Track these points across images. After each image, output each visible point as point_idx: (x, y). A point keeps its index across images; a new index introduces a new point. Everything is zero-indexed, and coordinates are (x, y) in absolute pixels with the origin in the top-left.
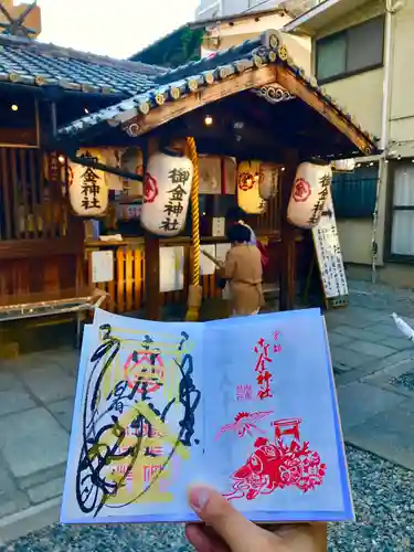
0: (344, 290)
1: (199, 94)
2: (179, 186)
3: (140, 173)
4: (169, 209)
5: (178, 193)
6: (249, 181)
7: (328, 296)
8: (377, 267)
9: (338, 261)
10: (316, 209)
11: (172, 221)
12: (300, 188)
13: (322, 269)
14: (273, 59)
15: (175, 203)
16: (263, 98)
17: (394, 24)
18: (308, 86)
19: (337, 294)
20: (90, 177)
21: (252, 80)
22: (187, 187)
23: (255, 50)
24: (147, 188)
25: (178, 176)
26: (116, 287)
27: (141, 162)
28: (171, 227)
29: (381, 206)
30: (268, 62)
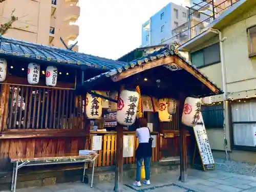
0: (212, 161)
1: (142, 66)
2: (133, 103)
3: (116, 99)
4: (129, 113)
5: (132, 106)
6: (164, 107)
7: (204, 164)
8: (228, 152)
9: (208, 146)
10: (195, 118)
11: (129, 118)
12: (187, 108)
13: (201, 150)
14: (172, 54)
15: (131, 110)
16: (168, 69)
17: (223, 45)
18: (188, 64)
19: (208, 163)
20: (95, 102)
21: (164, 62)
22: (136, 103)
23: (165, 51)
24: (119, 104)
25: (133, 99)
26: (102, 153)
27: (117, 95)
28: (129, 121)
29: (226, 122)
30: (170, 55)
